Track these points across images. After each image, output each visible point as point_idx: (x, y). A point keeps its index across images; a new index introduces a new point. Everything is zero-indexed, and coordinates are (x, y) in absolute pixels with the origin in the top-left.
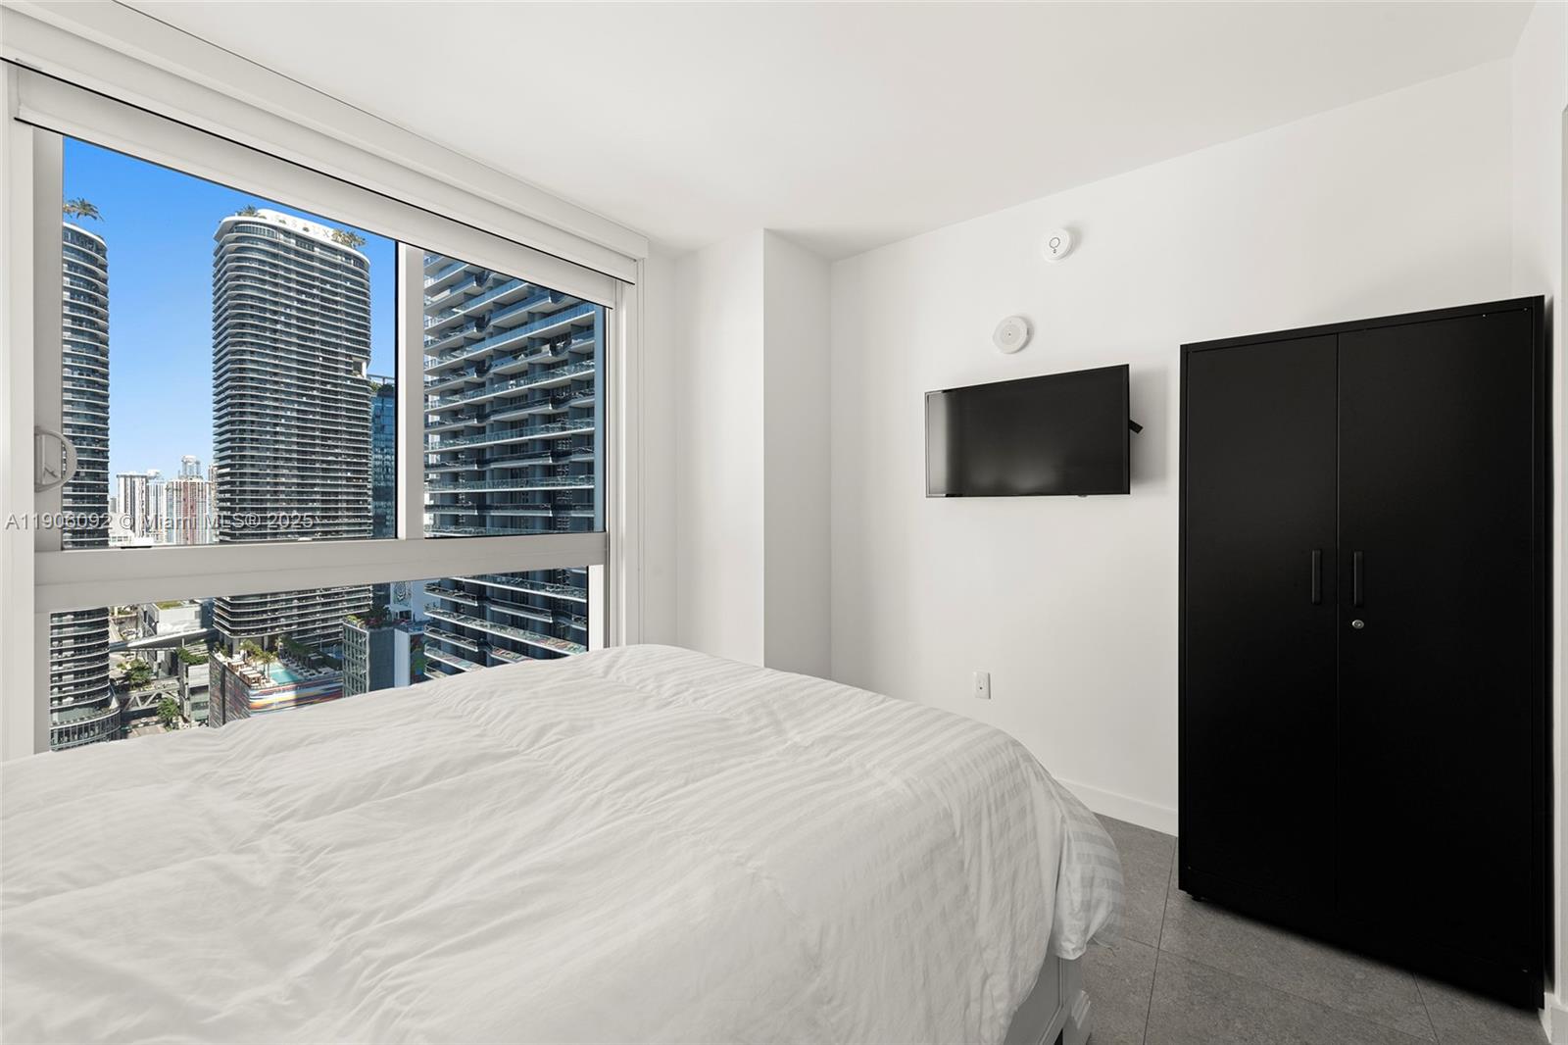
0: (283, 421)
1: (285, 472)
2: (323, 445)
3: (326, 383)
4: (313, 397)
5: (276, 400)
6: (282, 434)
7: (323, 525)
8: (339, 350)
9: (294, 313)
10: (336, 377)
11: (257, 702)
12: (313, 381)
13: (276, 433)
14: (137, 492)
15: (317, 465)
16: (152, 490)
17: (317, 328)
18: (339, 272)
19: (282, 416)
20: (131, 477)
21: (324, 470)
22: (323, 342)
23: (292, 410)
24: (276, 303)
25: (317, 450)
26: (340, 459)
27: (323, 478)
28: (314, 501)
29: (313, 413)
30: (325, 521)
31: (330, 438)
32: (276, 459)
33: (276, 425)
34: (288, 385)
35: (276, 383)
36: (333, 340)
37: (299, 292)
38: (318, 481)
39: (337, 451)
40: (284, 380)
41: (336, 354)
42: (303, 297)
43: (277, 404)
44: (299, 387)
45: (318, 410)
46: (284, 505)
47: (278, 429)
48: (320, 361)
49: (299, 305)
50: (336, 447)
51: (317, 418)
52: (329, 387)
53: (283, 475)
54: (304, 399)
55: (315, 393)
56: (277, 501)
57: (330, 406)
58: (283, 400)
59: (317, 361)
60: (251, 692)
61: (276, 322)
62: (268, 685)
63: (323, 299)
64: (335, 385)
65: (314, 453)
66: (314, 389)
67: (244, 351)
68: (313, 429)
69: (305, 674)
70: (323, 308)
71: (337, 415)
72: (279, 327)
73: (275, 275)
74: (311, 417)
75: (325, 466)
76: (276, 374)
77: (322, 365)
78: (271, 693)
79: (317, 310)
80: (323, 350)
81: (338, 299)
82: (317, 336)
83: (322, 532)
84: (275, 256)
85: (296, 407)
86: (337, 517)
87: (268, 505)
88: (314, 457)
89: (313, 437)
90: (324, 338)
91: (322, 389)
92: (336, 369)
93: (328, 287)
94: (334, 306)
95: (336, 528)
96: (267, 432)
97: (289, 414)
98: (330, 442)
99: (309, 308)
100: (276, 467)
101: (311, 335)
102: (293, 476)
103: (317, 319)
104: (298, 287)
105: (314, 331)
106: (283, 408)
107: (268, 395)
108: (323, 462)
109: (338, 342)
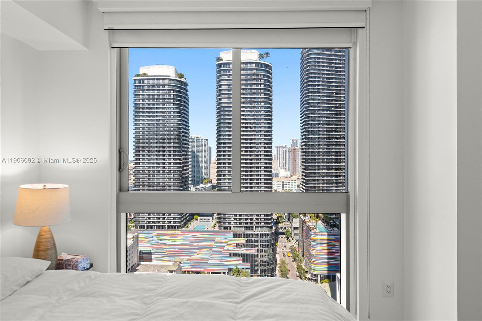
0: (321, 122)
1: (322, 143)
2: (335, 131)
3: (336, 104)
4: (332, 111)
5: (319, 114)
6: (321, 127)
7: (335, 166)
8: (341, 89)
9: (325, 76)
10: (340, 101)
11: (313, 237)
12: (332, 104)
13: (319, 127)
14: (281, 152)
15: (333, 140)
16: (284, 151)
17: (333, 80)
18: (341, 54)
19: (321, 120)
20: (279, 147)
21: (336, 142)
22: (336, 86)
23: (325, 117)
24: (319, 74)
25: (333, 133)
26: (341, 137)
27: (335, 145)
28: (332, 155)
29: (332, 118)
30: (336, 164)
31: (338, 128)
32: (319, 138)
33: (319, 124)
34: (323, 107)
35: (319, 107)
36: (339, 84)
37: (327, 67)
38: (333, 147)
39: (341, 133)
40: (322, 105)
41: (340, 90)
42: (329, 69)
43: (319, 116)
44: (327, 107)
45: (333, 116)
46: (322, 157)
47: (320, 126)
48: (334, 95)
49: (327, 72)
50: (340, 131)
51: (333, 119)
52: (337, 105)
53: (321, 145)
54: (329, 112)
55: (333, 109)
56: (319, 155)
57: (338, 114)
58: (321, 113)
59: (333, 95)
60: (311, 233)
61: (319, 81)
62: (316, 231)
63: (336, 67)
64: (340, 104)
65: (332, 135)
66: (332, 107)
67: (309, 96)
68: (332, 124)
69: (329, 229)
70: (336, 71)
71: (340, 117)
72: (320, 83)
73: (319, 62)
74: (331, 119)
75: (336, 140)
76: (319, 103)
77: (335, 96)
78: (317, 235)
79: (333, 73)
80: (335, 90)
81: (341, 66)
82: (333, 84)
83: (335, 169)
84: (319, 54)
85: (326, 116)
86: (340, 162)
87: (317, 157)
88: (332, 137)
89: (332, 128)
90: (336, 84)
91: (335, 107)
92: (340, 97)
93: (337, 61)
94: (340, 69)
95: (340, 168)
96: (316, 127)
97: (323, 119)
98: (338, 130)
99: (330, 73)
100: (319, 141)
101: (331, 84)
102: (325, 145)
103: (333, 77)
104: (327, 65)
105: (332, 82)
106: (321, 117)
107: (317, 112)
108: (335, 138)
109: (341, 85)
